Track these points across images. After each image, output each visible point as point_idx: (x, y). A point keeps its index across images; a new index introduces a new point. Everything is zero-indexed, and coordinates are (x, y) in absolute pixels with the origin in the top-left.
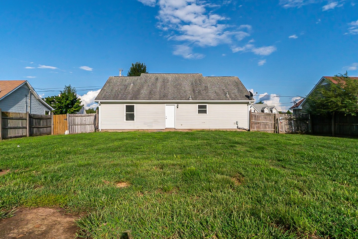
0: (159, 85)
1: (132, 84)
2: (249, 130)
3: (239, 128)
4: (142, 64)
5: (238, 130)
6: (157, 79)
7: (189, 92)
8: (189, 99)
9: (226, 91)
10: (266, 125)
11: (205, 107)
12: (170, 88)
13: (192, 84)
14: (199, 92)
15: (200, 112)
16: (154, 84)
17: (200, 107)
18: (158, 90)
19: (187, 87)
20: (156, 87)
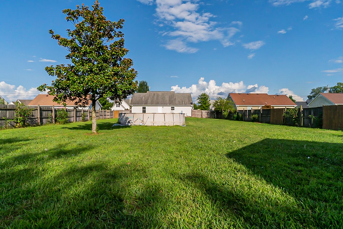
0: (155, 97)
1: (144, 97)
2: (191, 117)
3: (188, 116)
4: (145, 82)
5: (187, 117)
6: (154, 94)
7: (168, 101)
8: (167, 105)
9: (183, 100)
10: (198, 114)
11: (174, 107)
12: (160, 99)
13: (170, 97)
14: (172, 101)
15: (172, 109)
16: (153, 97)
17: (172, 107)
18: (155, 100)
19: (167, 98)
20: (154, 99)
